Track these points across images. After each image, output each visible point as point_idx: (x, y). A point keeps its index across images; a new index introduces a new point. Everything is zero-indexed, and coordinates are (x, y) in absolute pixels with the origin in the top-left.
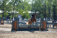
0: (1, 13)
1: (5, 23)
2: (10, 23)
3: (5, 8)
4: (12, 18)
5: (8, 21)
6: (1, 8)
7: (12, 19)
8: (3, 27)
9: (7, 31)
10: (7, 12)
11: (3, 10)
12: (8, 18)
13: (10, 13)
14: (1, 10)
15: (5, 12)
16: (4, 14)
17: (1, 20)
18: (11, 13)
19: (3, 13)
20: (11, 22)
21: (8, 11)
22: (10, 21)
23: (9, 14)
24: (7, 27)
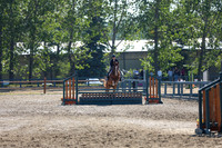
0: (146, 50)
1: (166, 96)
2: (190, 97)
3: (164, 27)
4: (195, 71)
5: (180, 86)
6: (147, 28)
7: (199, 76)
8: (157, 117)
9: (177, 131)
10: (174, 43)
11: (156, 37)
12: (179, 71)
13: (186, 47)
14: (148, 37)
15: (163, 47)
16: (162, 56)
17: (147, 85)
18: (193, 50)
19: (155, 53)
20: (196, 91)
21: (180, 41)
22: (190, 87)
23: (183, 52)
24: (177, 117)
